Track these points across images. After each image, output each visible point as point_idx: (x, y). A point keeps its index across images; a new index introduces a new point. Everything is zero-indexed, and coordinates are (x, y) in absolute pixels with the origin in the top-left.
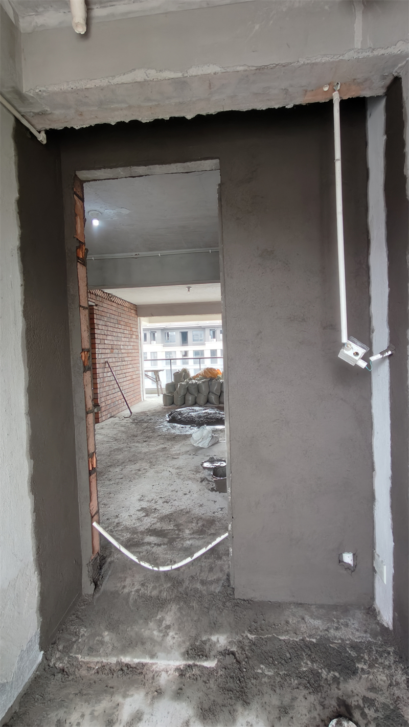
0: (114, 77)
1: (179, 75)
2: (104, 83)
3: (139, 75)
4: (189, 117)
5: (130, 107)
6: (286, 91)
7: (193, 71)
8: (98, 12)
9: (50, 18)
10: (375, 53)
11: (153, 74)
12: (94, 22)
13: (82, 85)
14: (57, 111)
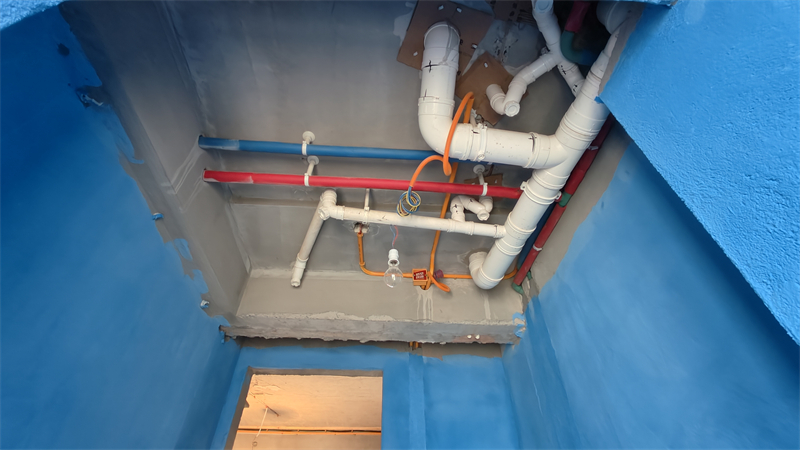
0: (311, 314)
1: (362, 319)
2: (304, 316)
3: (332, 315)
4: (362, 342)
5: (317, 331)
6: (440, 335)
7: (373, 318)
8: (310, 273)
9: (275, 272)
10: (501, 323)
11: (342, 315)
12: (306, 278)
13: (286, 316)
14: (256, 328)
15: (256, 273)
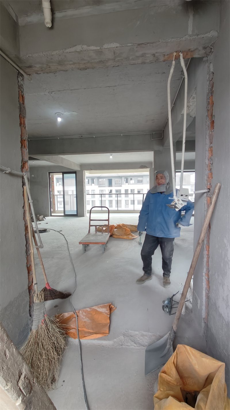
0: (65, 49)
1: (98, 48)
2: (61, 52)
3: (78, 48)
6: (154, 55)
7: (106, 46)
8: (58, 15)
9: (33, 18)
10: (199, 36)
11: (85, 47)
14: (38, 66)
15: (22, 21)
